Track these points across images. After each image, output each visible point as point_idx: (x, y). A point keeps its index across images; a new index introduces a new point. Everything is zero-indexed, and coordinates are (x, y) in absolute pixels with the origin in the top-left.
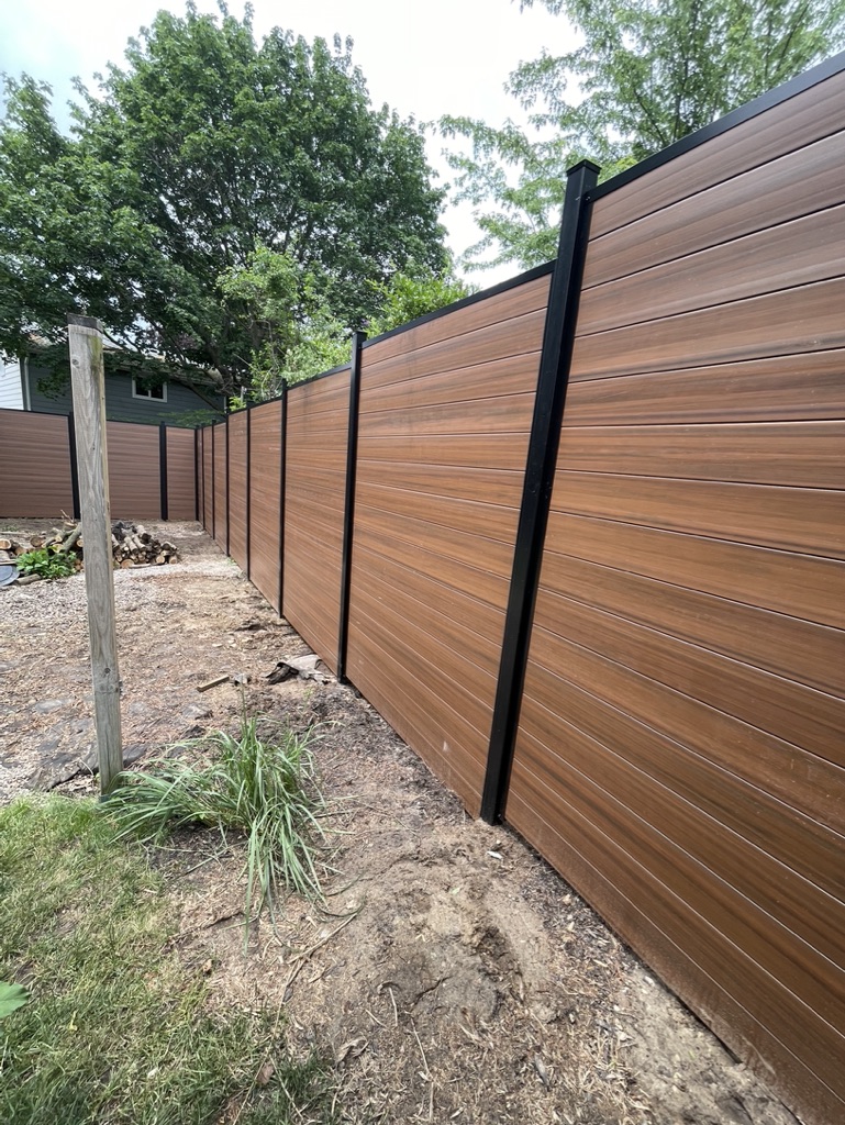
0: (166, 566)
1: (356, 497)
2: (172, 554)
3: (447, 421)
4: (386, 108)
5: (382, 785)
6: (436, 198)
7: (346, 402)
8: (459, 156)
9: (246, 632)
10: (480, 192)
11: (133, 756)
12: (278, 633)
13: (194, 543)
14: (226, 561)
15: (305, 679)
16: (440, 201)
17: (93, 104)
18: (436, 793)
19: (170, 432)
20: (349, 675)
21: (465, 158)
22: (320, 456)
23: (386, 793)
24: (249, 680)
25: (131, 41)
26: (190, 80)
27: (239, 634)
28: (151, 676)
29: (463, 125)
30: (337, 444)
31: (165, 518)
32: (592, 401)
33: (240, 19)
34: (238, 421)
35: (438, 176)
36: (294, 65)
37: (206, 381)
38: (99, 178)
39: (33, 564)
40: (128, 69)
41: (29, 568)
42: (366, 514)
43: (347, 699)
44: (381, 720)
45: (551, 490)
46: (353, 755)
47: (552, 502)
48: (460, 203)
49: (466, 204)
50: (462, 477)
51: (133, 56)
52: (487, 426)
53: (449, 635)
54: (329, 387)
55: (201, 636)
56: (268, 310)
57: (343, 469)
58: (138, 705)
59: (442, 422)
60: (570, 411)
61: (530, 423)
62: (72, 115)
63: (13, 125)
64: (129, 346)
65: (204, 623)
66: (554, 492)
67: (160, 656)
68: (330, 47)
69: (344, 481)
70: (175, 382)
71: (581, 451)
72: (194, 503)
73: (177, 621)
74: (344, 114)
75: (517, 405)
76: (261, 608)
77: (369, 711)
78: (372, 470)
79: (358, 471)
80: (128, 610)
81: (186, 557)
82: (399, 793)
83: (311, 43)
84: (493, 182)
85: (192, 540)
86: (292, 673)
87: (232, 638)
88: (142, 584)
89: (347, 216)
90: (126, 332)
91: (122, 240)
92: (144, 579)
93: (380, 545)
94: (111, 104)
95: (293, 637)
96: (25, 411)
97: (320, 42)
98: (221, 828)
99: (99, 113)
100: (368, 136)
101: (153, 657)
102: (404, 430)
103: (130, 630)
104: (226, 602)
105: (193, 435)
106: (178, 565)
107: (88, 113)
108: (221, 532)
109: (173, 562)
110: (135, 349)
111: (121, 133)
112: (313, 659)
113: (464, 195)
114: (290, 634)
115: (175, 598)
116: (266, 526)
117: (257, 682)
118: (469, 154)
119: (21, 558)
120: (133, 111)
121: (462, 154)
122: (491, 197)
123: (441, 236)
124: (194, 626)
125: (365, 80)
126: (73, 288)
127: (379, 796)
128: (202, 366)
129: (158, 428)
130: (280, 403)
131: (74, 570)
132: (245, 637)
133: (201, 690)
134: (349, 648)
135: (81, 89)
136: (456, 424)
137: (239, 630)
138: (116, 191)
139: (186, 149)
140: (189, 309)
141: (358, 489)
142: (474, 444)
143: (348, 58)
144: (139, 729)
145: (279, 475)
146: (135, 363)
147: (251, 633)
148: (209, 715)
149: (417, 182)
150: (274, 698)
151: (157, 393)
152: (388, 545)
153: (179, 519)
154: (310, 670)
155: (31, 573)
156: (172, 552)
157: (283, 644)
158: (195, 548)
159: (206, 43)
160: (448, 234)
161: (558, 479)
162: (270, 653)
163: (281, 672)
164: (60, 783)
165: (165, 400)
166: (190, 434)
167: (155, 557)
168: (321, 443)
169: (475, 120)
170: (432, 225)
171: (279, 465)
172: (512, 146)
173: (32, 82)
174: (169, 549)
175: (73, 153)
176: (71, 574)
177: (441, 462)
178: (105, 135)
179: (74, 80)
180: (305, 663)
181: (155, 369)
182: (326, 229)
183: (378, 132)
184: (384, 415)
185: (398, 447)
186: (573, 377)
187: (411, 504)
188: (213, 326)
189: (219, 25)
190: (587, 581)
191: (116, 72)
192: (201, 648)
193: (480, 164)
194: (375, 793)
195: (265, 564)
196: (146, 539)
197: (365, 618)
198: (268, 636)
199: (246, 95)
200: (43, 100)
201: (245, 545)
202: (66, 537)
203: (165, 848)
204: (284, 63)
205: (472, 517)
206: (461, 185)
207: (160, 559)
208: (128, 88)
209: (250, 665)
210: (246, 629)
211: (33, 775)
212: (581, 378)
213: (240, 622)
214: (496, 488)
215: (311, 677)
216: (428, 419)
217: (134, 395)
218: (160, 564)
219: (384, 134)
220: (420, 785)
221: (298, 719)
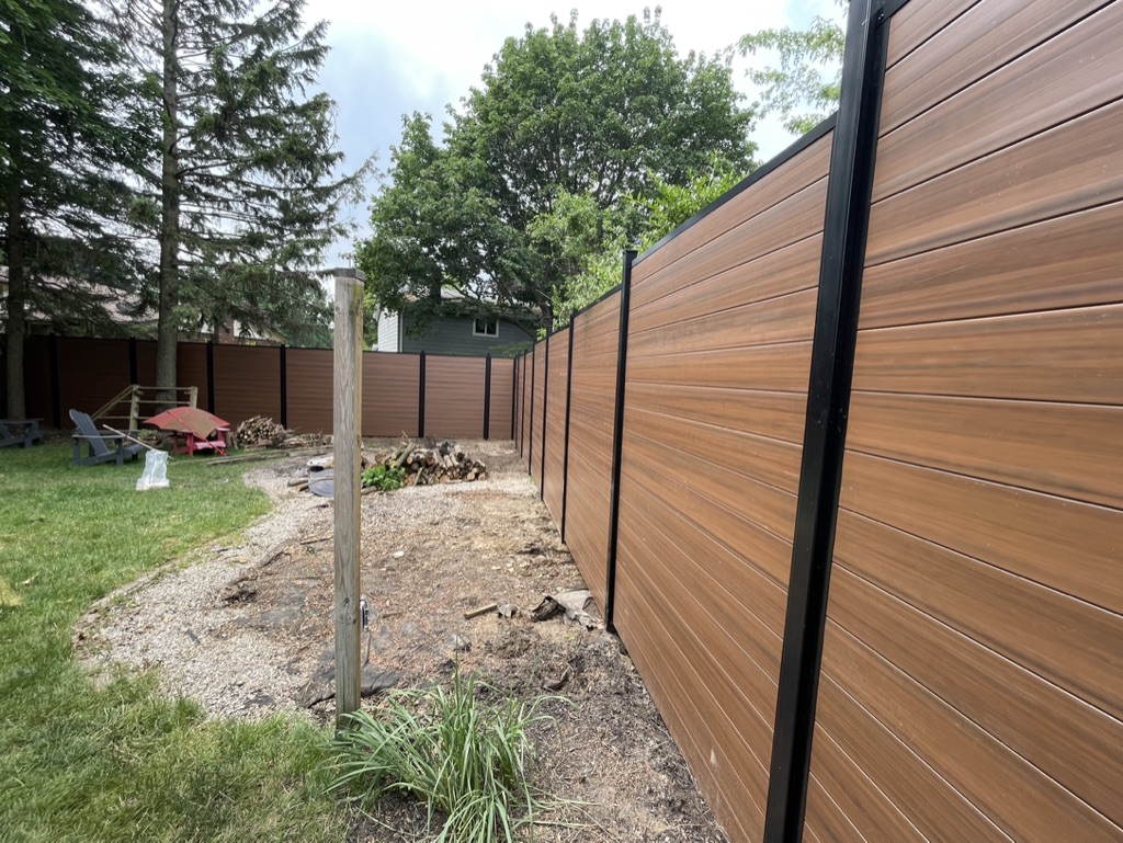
0: (476, 482)
1: (624, 423)
2: (482, 472)
3: (711, 334)
4: (692, 54)
5: (624, 794)
6: (744, 119)
7: (616, 324)
8: (765, 71)
9: (526, 556)
10: (790, 99)
11: (386, 684)
12: (556, 560)
13: (504, 461)
14: (526, 480)
15: (570, 619)
16: (748, 121)
17: (458, 119)
18: (697, 828)
19: (495, 362)
20: (616, 624)
21: (771, 71)
22: (596, 381)
23: (626, 808)
24: (513, 613)
25: (487, 67)
26: (525, 82)
27: (519, 558)
28: (430, 595)
29: (764, 39)
30: (609, 366)
31: (486, 437)
32: (902, 289)
33: (566, 25)
34: (540, 349)
35: (746, 98)
36: (609, 45)
37: (529, 317)
38: (456, 171)
39: (373, 478)
40: (483, 88)
41: (370, 481)
42: (632, 441)
43: (609, 654)
44: (644, 691)
45: (847, 419)
46: (595, 739)
47: (849, 437)
48: (767, 115)
49: (775, 115)
50: (729, 400)
51: (487, 78)
52: (758, 337)
53: (716, 605)
54: (604, 310)
55: (484, 557)
56: (567, 247)
57: (613, 393)
58: (409, 625)
59: (706, 335)
60: (868, 307)
61: (812, 328)
62: (445, 131)
63: (407, 148)
64: (471, 294)
65: (491, 543)
66: (850, 424)
67: (444, 574)
68: (640, 19)
69: (614, 405)
70: (505, 320)
71: (890, 362)
72: (510, 424)
73: (468, 539)
74: (653, 71)
75: (793, 307)
76: (547, 530)
77: (632, 675)
78: (638, 393)
79: (626, 394)
80: (431, 524)
81: (493, 474)
82: (643, 813)
83: (623, 22)
84: (804, 86)
85: (502, 458)
86: (559, 610)
87: (512, 561)
88: (450, 499)
89: (654, 155)
90: (470, 284)
91: (467, 214)
92: (453, 495)
93: (645, 477)
94: (470, 116)
95: (570, 567)
96: (399, 352)
97: (632, 19)
98: (429, 806)
99: (462, 125)
100: (673, 83)
101: (438, 574)
102: (669, 348)
103: (427, 544)
104: (516, 521)
105: (512, 364)
106: (485, 482)
107: (454, 126)
108: (526, 451)
109: (482, 479)
110: (475, 296)
111: (475, 135)
112: (583, 595)
113: (772, 106)
114: (568, 563)
115: (473, 515)
116: (555, 448)
117: (521, 616)
118: (776, 66)
119: (368, 471)
120: (484, 117)
121: (768, 68)
122: (803, 101)
123: (750, 153)
124: (481, 546)
125: (671, 37)
126: (437, 256)
127: (616, 811)
128: (527, 305)
129: (484, 360)
130: (568, 330)
131: (402, 484)
132: (523, 562)
133: (468, 618)
134: (616, 592)
135: (451, 111)
136: (722, 337)
137: (521, 553)
138: (469, 177)
139: (519, 134)
140: (514, 260)
141: (626, 414)
142: (741, 359)
143: (657, 25)
144: (402, 653)
145: (565, 399)
146: (475, 307)
147: (530, 557)
148: (467, 648)
149: (725, 108)
150: (533, 639)
151: (492, 331)
152: (652, 478)
153: (498, 438)
154: (577, 609)
155: (372, 484)
156: (482, 470)
157: (558, 574)
158: (504, 465)
159: (539, 50)
160: (757, 149)
161: (856, 404)
162: (544, 582)
163: (548, 607)
164: (321, 700)
165: (497, 335)
166: (510, 363)
167: (466, 474)
168: (597, 367)
169: (777, 29)
170: (741, 144)
171: (566, 389)
172: (823, 42)
173: (419, 115)
174: (479, 466)
175: (442, 158)
176: (399, 487)
177: (706, 381)
178: (464, 139)
179: (447, 107)
180: (573, 599)
181: (488, 310)
182: (637, 170)
183: (684, 77)
184: (650, 333)
185: (660, 367)
186: (870, 259)
187: (676, 433)
188: (533, 271)
189: (550, 34)
190: (912, 567)
191: (476, 92)
192: (481, 569)
193: (789, 73)
194: (612, 806)
195: (553, 486)
196: (460, 457)
197: (631, 561)
198: (545, 562)
199: (568, 80)
200: (427, 126)
201: (540, 464)
202: (399, 455)
203: (369, 816)
204: (601, 46)
205: (742, 452)
206: (768, 97)
207: (471, 476)
208: (482, 101)
209: (521, 595)
210: (526, 552)
211: (304, 686)
212: (884, 259)
213: (523, 543)
214: (771, 415)
215: (576, 619)
216: (691, 333)
217: (474, 334)
218: (470, 481)
219: (690, 76)
220: (675, 808)
221: (552, 670)
